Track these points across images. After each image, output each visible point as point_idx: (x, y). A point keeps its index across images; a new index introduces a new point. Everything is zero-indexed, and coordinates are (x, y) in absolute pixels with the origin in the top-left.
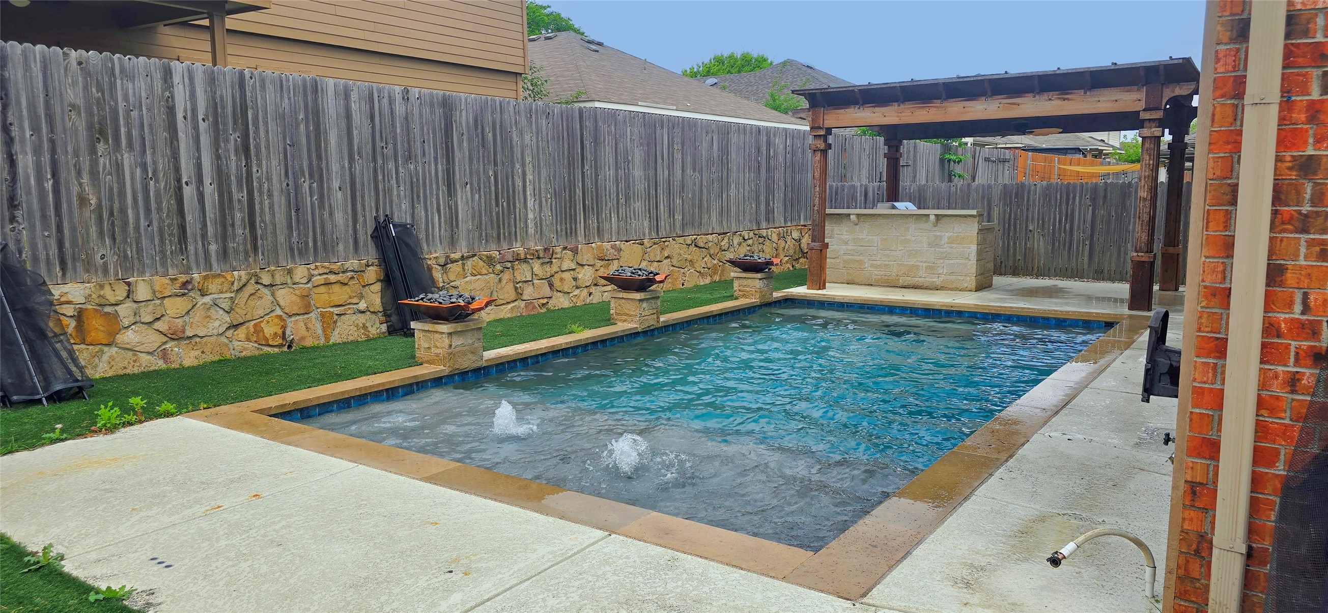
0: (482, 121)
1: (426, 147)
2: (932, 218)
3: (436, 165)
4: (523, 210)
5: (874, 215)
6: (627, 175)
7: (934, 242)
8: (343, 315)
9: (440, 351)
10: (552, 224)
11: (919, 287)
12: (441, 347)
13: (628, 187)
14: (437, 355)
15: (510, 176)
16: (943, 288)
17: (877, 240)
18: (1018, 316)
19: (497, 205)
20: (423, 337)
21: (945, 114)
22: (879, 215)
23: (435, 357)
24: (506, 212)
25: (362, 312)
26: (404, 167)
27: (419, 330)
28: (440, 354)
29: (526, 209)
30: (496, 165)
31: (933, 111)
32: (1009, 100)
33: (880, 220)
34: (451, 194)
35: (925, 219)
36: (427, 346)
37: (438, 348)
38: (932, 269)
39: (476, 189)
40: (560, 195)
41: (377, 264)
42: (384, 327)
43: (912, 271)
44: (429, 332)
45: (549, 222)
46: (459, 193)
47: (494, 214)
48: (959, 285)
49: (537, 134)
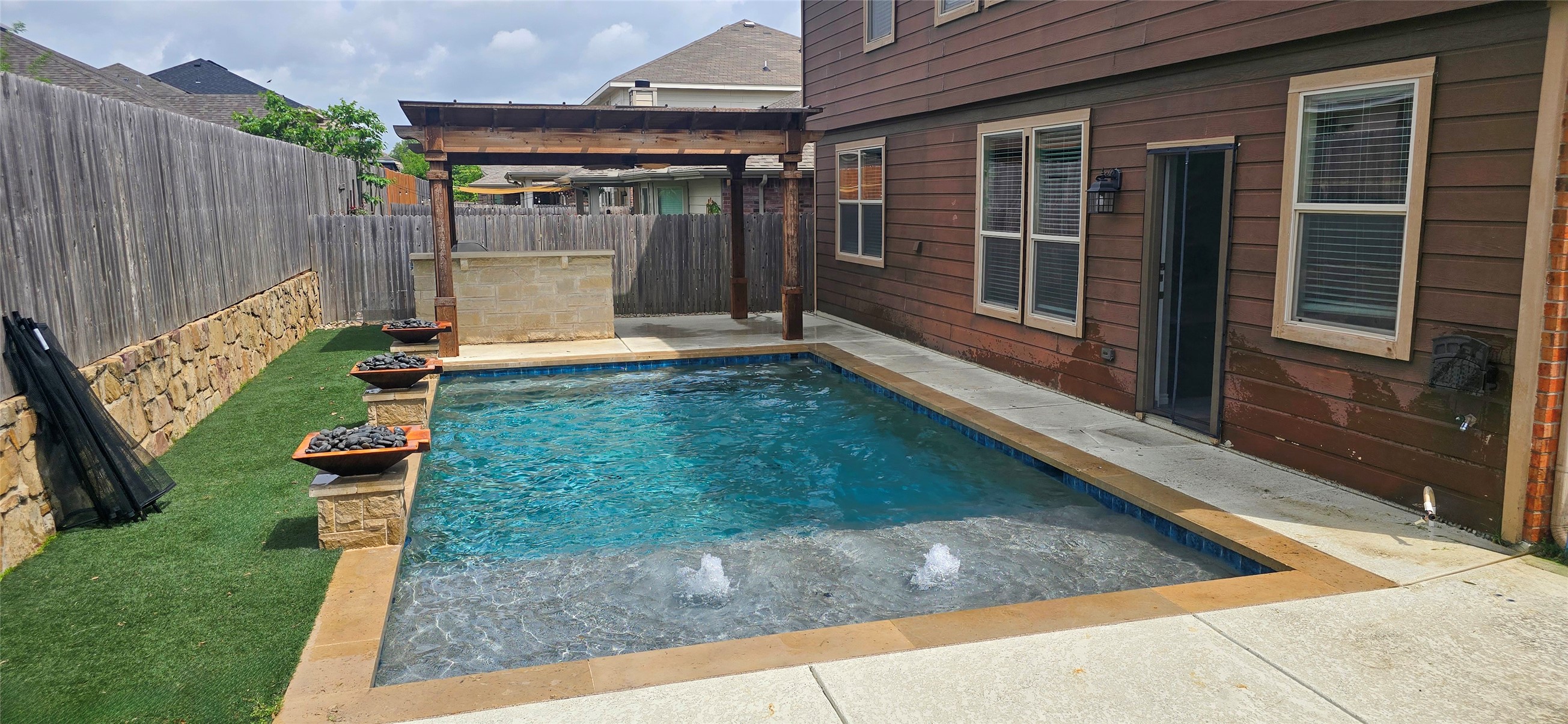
0: (76, 134)
1: (35, 182)
2: (565, 260)
3: (47, 214)
4: (126, 283)
5: (488, 259)
6: (197, 213)
7: (565, 287)
8: (8, 511)
9: (383, 522)
10: (151, 301)
11: (551, 340)
12: (385, 516)
13: (199, 233)
14: (374, 529)
15: (109, 227)
16: (579, 338)
17: (494, 288)
18: (715, 359)
19: (105, 279)
20: (340, 508)
21: (599, 145)
22: (495, 259)
23: (372, 534)
24: (113, 288)
25: (23, 501)
26: (18, 220)
27: (329, 498)
28: (383, 526)
29: (129, 280)
30: (96, 208)
31: (585, 141)
32: (665, 135)
33: (496, 265)
34: (64, 266)
35: (552, 261)
36: (350, 519)
37: (377, 517)
38: (565, 318)
39: (83, 254)
40: (154, 253)
41: (25, 406)
42: (49, 521)
43: (541, 323)
44: (357, 496)
45: (149, 299)
46: (71, 261)
47: (103, 292)
48: (597, 333)
49: (125, 154)
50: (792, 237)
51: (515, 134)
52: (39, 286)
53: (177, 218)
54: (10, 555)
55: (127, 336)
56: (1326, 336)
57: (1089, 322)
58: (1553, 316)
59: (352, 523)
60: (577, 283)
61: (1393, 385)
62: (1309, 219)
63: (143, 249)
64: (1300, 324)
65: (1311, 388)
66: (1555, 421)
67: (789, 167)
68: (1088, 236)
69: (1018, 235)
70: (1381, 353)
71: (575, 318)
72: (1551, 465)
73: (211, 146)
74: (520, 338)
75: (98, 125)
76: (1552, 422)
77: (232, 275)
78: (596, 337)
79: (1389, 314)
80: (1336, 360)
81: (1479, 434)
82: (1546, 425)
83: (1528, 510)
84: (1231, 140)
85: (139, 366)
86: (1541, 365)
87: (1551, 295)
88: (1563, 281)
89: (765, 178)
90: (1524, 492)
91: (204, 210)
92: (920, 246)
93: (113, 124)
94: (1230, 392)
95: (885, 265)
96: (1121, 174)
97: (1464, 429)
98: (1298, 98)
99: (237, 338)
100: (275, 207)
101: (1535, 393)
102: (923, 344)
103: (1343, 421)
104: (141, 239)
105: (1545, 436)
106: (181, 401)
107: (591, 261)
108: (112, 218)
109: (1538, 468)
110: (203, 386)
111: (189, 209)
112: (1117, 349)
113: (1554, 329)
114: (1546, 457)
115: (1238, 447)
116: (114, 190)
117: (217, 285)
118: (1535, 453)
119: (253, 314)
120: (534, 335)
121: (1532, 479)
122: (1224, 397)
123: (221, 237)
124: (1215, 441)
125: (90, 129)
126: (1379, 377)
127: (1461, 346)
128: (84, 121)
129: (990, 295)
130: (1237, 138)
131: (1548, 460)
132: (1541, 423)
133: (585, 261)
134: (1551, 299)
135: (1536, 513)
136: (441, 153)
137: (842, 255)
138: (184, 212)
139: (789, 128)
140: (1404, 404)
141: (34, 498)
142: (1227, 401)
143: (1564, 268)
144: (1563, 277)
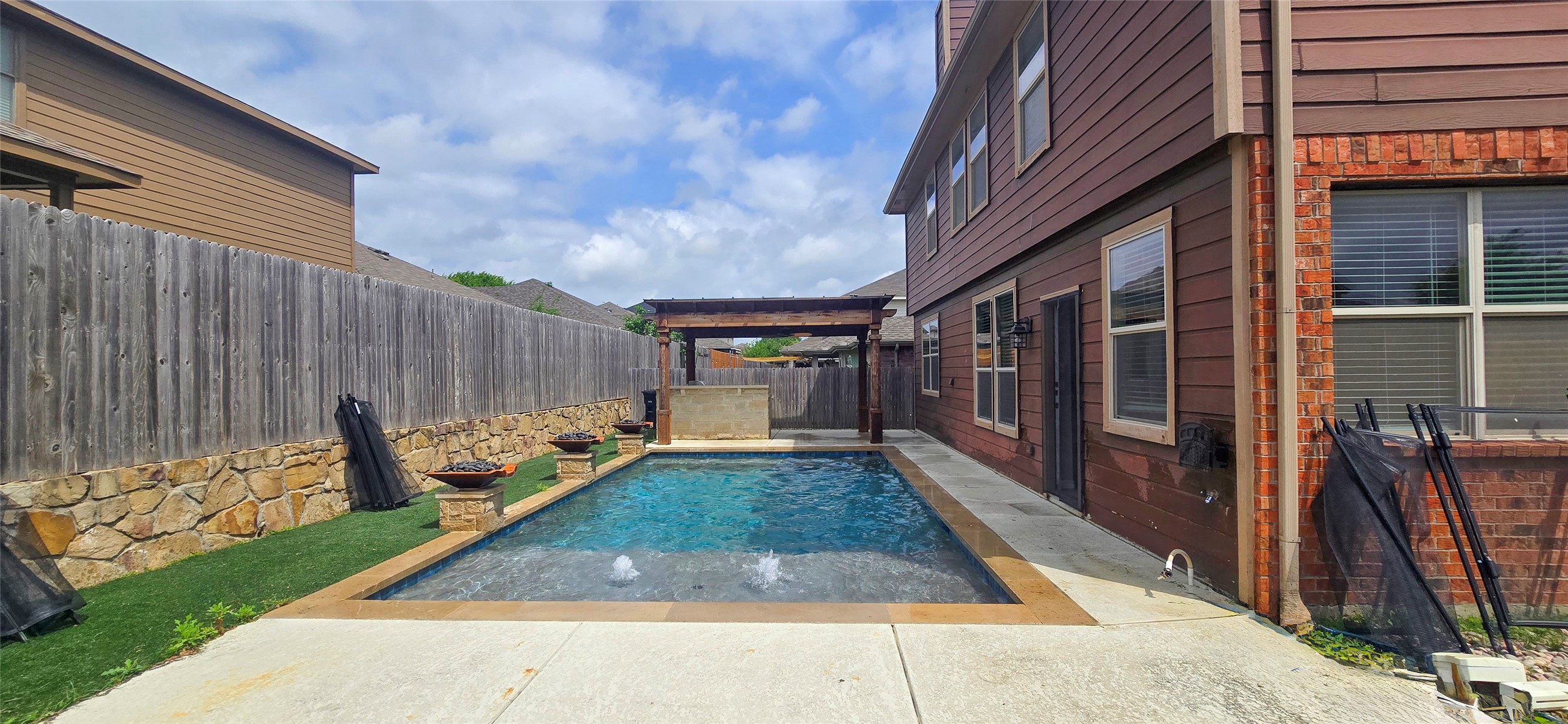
0: (423, 309)
1: (382, 331)
3: (389, 347)
4: (452, 389)
5: (697, 389)
6: (521, 360)
7: (740, 407)
8: (311, 495)
9: (474, 517)
10: (472, 400)
11: (731, 439)
12: (474, 513)
13: (521, 369)
14: (469, 521)
15: (443, 359)
16: (747, 438)
17: (700, 407)
18: (816, 452)
19: (433, 385)
20: (451, 506)
21: (754, 321)
22: (701, 389)
23: (467, 524)
24: (439, 390)
25: (328, 491)
26: (363, 349)
27: (446, 500)
28: (473, 519)
29: (454, 388)
30: (433, 348)
31: (745, 319)
32: (794, 315)
33: (701, 393)
34: (399, 375)
35: (733, 391)
36: (456, 514)
37: (470, 514)
38: (739, 426)
39: (418, 370)
40: (478, 376)
41: (342, 441)
42: (347, 505)
43: (725, 429)
44: (460, 500)
45: (469, 399)
46: (405, 373)
47: (431, 392)
48: (758, 436)
49: (463, 323)
50: (875, 376)
51: (707, 316)
52: (374, 383)
53: (502, 359)
54: (307, 518)
55: (447, 417)
56: (1130, 428)
57: (1022, 427)
58: (1258, 403)
59: (458, 516)
60: (747, 405)
61: (1170, 466)
62: (1118, 338)
63: (469, 372)
64: (1118, 421)
65: (1127, 471)
66: (1273, 495)
67: (874, 332)
68: (1019, 365)
69: (990, 369)
70: (1158, 440)
71: (745, 426)
72: (1273, 534)
73: (540, 325)
74: (713, 437)
75: (443, 307)
76: (1269, 495)
77: (548, 392)
78: (757, 438)
79: (1160, 409)
80: (1138, 448)
81: (1221, 506)
82: (1262, 498)
83: (1256, 575)
84: (1077, 288)
85: (449, 433)
86: (1254, 444)
87: (1256, 385)
88: (1263, 374)
89: (897, 346)
90: (1252, 559)
91: (527, 357)
92: (953, 381)
93: (455, 308)
94: (1088, 477)
95: (940, 396)
96: (1032, 321)
97: (1208, 501)
98: (1106, 251)
99: (546, 427)
100: (598, 361)
101: (1253, 470)
102: (955, 447)
103: (1145, 498)
104: (468, 367)
105: (1263, 507)
106: (483, 455)
107: (756, 391)
108: (445, 355)
109: (1260, 536)
110: (507, 449)
111: (515, 355)
112: (1035, 446)
113: (1260, 414)
114: (1267, 527)
115: (1095, 520)
116: (450, 341)
117: (533, 397)
118: (1257, 523)
119: (563, 416)
120: (720, 436)
121: (1257, 547)
122: (1085, 480)
123: (541, 373)
124: (1080, 514)
125: (435, 310)
126: (1162, 460)
127: (1196, 430)
128: (431, 304)
129: (981, 414)
130: (1081, 286)
131: (1270, 530)
132: (1259, 496)
133: (752, 391)
134: (1256, 388)
135: (1262, 577)
136: (666, 328)
137: (925, 391)
138: (509, 357)
139: (873, 308)
140: (1177, 482)
141: (338, 491)
142: (1087, 483)
143: (1262, 361)
144: (1262, 369)
